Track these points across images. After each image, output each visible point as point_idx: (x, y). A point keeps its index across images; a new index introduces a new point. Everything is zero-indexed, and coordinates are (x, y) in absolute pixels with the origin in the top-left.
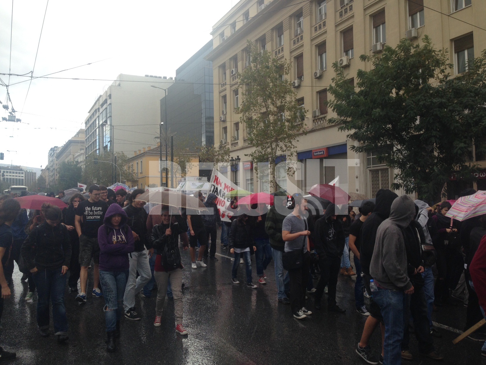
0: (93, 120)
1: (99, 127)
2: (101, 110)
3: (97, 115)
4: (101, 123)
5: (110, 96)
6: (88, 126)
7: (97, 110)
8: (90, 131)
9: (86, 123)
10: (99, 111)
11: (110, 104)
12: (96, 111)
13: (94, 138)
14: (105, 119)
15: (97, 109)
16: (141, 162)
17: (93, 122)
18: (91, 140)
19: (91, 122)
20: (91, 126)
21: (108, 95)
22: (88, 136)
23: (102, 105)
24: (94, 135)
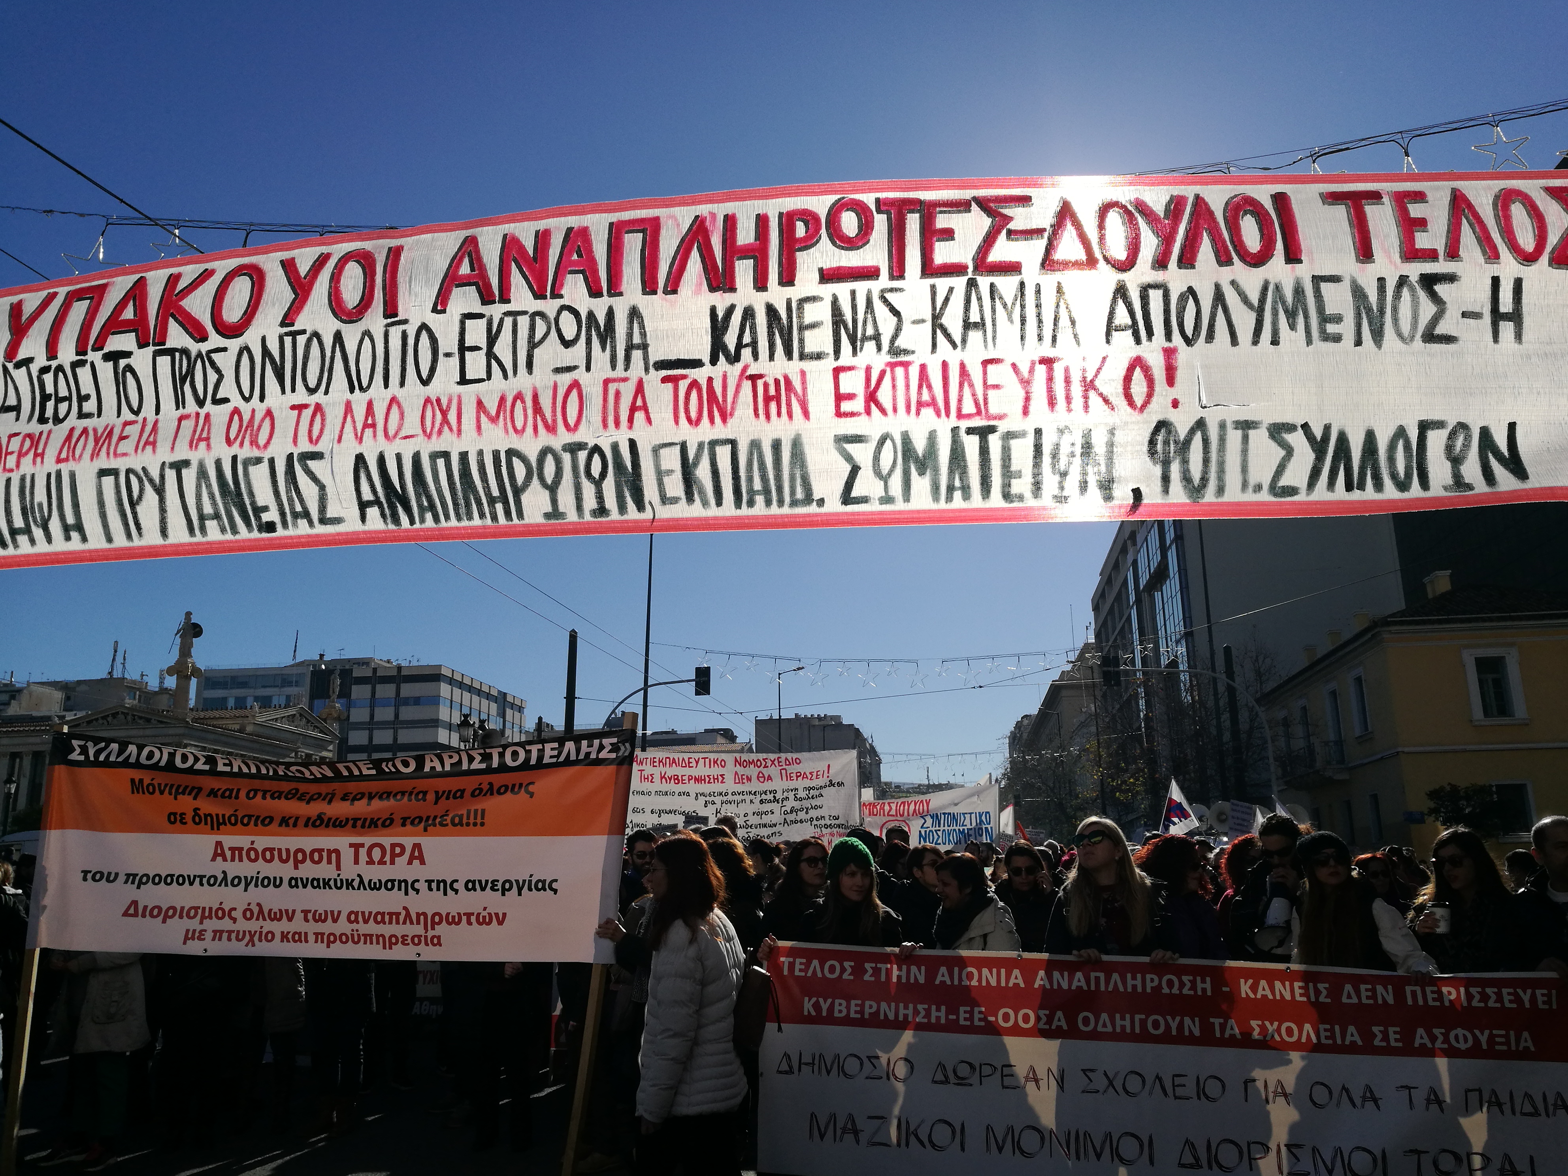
0: (1116, 589)
1: (1138, 601)
2: (1139, 539)
3: (1130, 558)
4: (1143, 582)
6: (1104, 613)
7: (1129, 542)
8: (1110, 630)
9: (1096, 608)
10: (1134, 544)
12: (1124, 551)
14: (1159, 558)
15: (1128, 539)
16: (1359, 680)
17: (1119, 594)
19: (1110, 599)
20: (1111, 611)
24: (1124, 637)
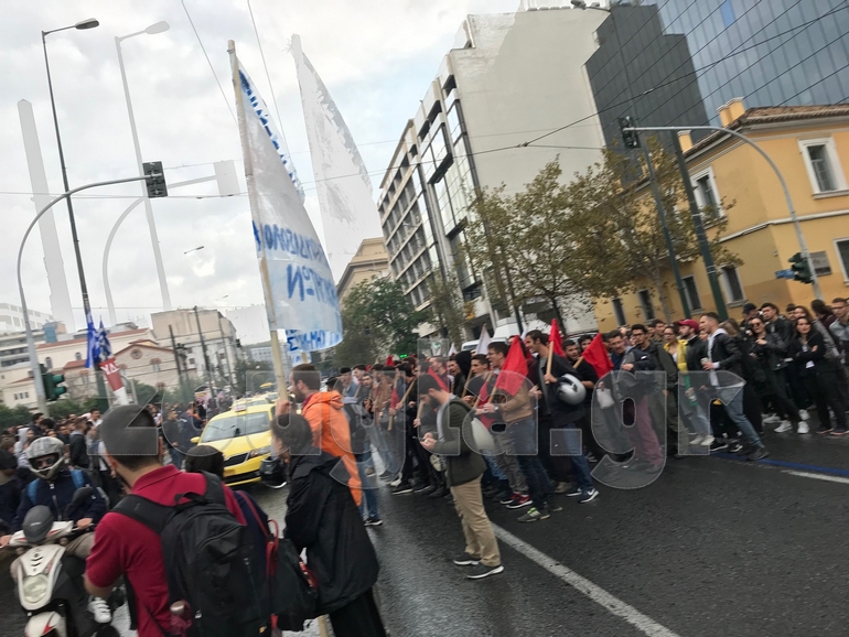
0: (400, 189)
1: (424, 191)
5: (451, 84)
6: (389, 209)
7: (410, 155)
8: (396, 220)
11: (457, 102)
13: (411, 227)
15: (409, 153)
17: (404, 191)
18: (403, 235)
21: (443, 83)
22: (392, 234)
23: (425, 130)
